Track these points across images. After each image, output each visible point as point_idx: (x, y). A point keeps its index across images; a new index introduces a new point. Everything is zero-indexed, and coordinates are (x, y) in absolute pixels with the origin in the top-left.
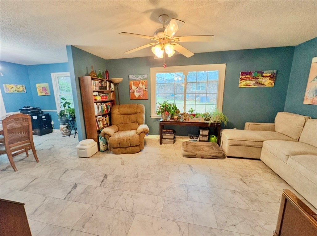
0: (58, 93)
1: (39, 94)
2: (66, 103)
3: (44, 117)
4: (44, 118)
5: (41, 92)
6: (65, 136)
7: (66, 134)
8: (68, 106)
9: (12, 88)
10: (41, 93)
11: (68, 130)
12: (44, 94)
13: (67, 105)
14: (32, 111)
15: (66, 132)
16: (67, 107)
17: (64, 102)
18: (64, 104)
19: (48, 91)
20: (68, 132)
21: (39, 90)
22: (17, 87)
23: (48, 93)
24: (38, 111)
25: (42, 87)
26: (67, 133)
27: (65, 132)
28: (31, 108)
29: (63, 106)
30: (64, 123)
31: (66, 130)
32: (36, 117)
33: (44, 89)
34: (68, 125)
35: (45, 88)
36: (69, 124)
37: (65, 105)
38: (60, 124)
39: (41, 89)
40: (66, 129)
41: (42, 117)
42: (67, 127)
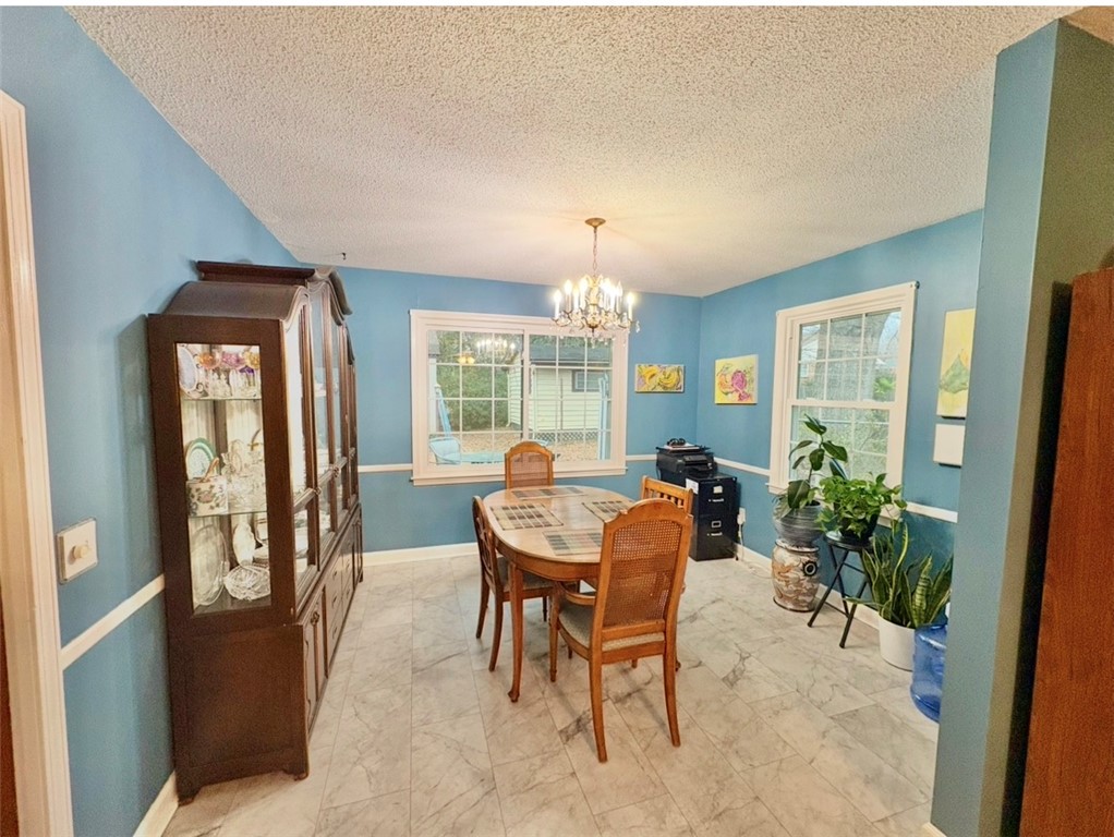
0: (788, 397)
1: (719, 398)
2: (828, 446)
3: (718, 490)
4: (718, 496)
5: (725, 391)
6: (790, 606)
7: (796, 602)
8: (832, 466)
9: (653, 375)
10: (727, 394)
11: (806, 584)
12: (734, 398)
13: (828, 458)
14: (687, 459)
15: (798, 593)
16: (826, 472)
17: (817, 441)
18: (815, 453)
19: (752, 389)
20: (804, 594)
21: (721, 384)
22: (664, 374)
23: (749, 396)
24: (704, 463)
25: (733, 369)
26: (800, 598)
27: (792, 587)
28: (688, 446)
29: (807, 462)
30: (797, 542)
31: (798, 582)
32: (697, 484)
33: (740, 379)
34: (814, 559)
35: (743, 377)
36: (816, 554)
37: (821, 457)
38: (779, 541)
39: (729, 378)
40: (801, 575)
41: (713, 490)
42: (808, 569)
